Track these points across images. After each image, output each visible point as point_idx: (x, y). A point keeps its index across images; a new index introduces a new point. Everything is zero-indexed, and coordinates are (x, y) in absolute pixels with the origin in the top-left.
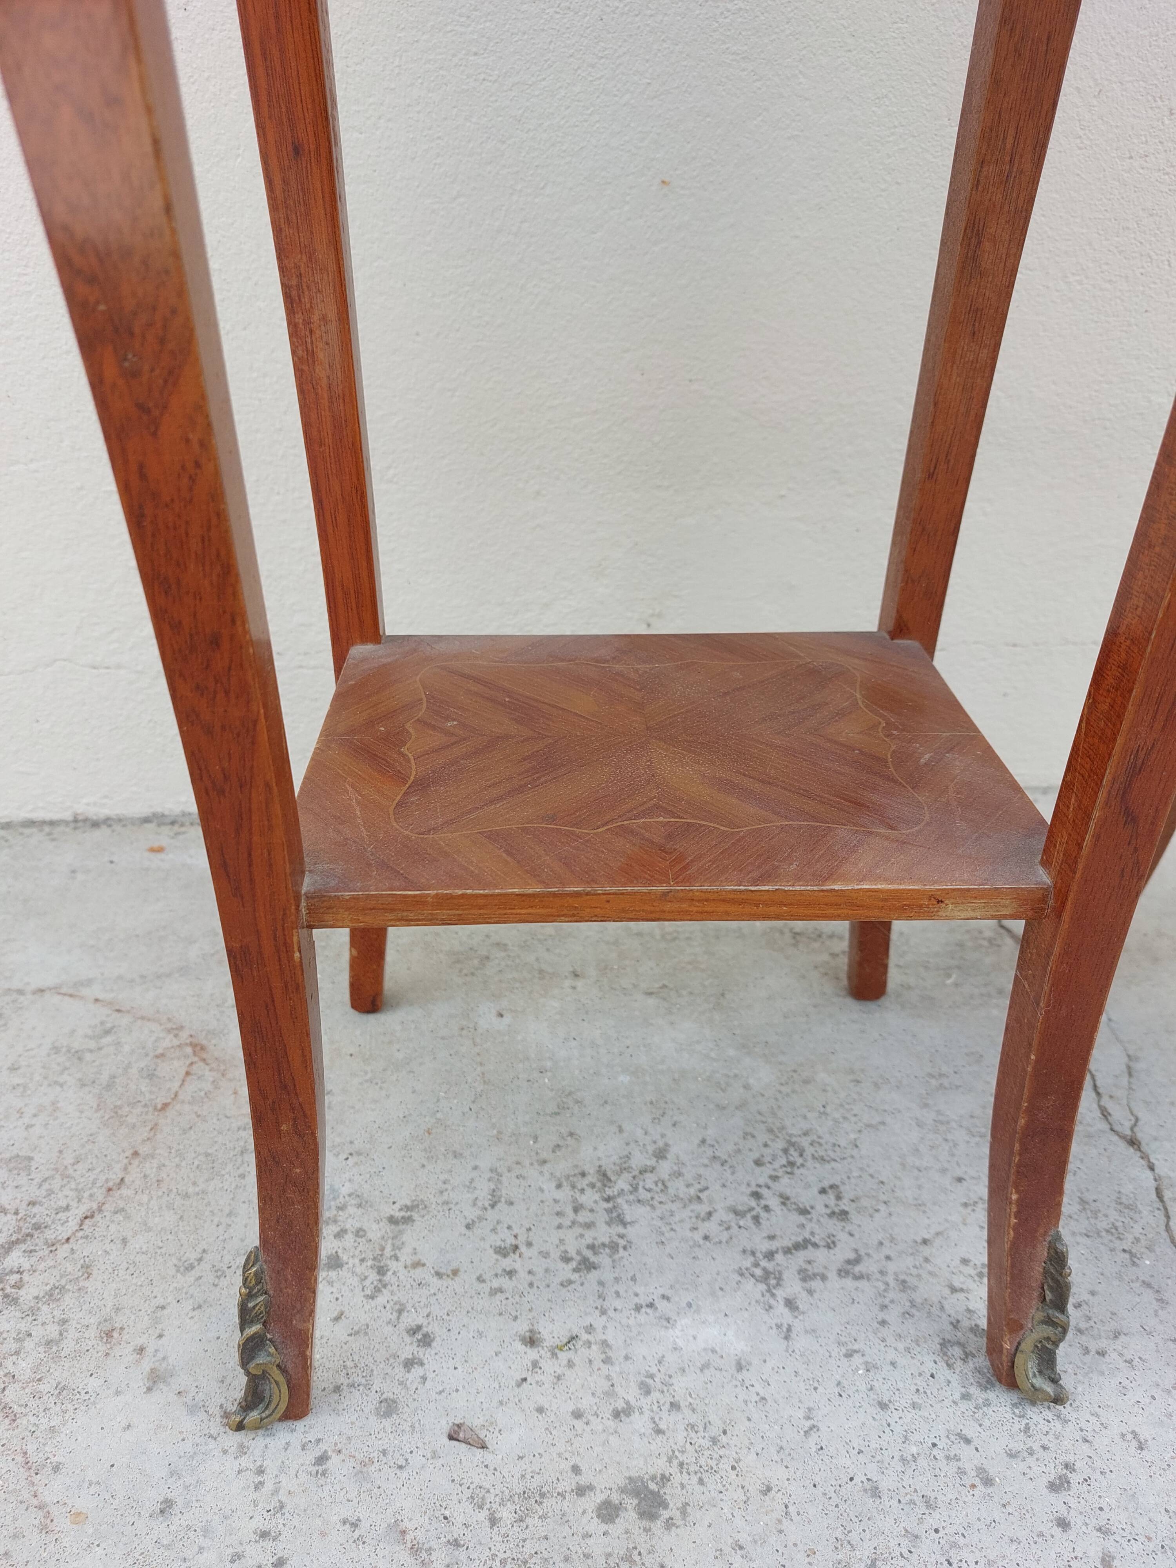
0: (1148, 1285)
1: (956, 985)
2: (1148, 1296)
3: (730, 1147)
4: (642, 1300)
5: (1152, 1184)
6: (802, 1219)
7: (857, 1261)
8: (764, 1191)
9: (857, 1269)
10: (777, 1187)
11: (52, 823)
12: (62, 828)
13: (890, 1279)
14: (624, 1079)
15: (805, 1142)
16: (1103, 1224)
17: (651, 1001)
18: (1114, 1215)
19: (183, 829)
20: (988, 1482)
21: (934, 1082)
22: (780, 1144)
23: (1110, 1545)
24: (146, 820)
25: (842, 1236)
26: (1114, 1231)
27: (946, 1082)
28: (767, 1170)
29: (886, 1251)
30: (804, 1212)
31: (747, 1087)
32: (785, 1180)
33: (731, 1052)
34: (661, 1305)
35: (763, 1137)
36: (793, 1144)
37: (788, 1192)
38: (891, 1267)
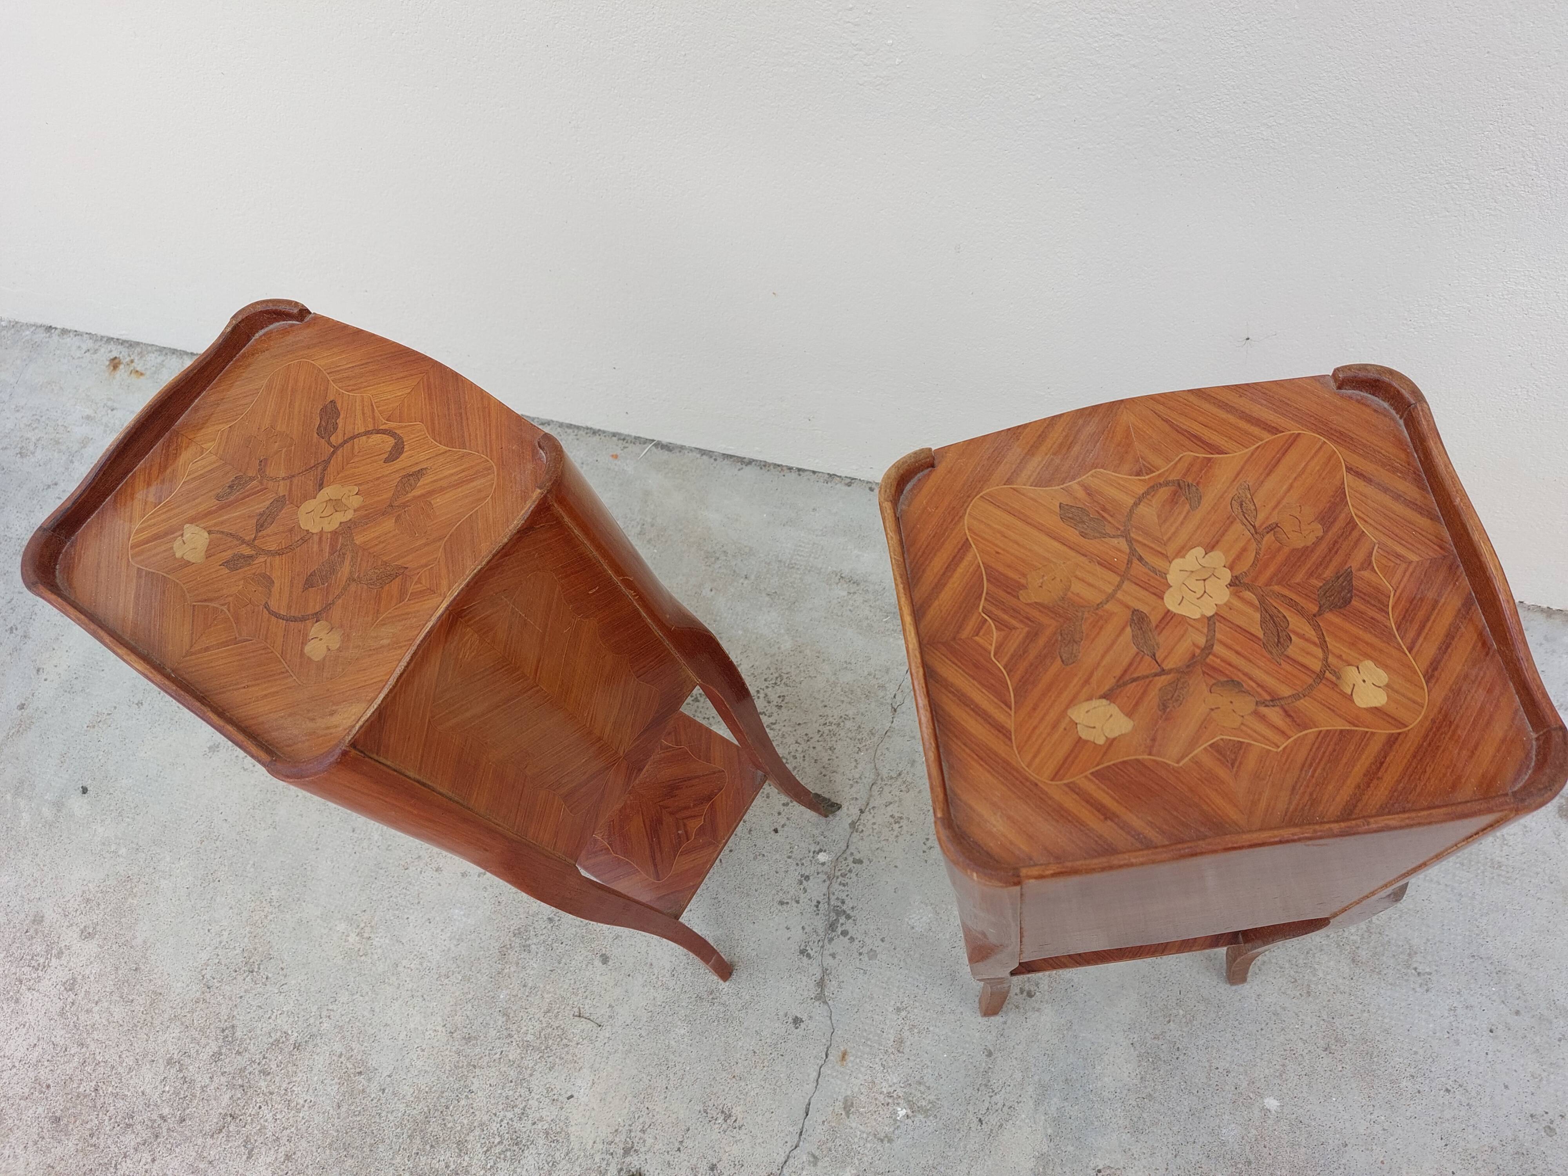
0: (856, 761)
1: (886, 622)
2: (854, 764)
3: (760, 671)
4: (707, 716)
5: (887, 728)
6: (767, 704)
7: (774, 724)
8: (761, 691)
9: (773, 726)
10: (766, 690)
11: (578, 428)
12: (581, 432)
13: (780, 733)
14: (740, 632)
15: (785, 676)
16: (859, 737)
17: (767, 599)
18: (865, 734)
19: (627, 445)
20: (768, 797)
21: (845, 665)
22: (777, 675)
23: (787, 823)
24: (614, 435)
25: (775, 714)
26: (861, 740)
27: (849, 666)
28: (767, 684)
29: (785, 723)
30: (769, 702)
31: (779, 648)
32: (770, 689)
33: (782, 631)
34: (711, 719)
35: (772, 670)
36: (780, 676)
37: (769, 694)
38: (783, 729)
